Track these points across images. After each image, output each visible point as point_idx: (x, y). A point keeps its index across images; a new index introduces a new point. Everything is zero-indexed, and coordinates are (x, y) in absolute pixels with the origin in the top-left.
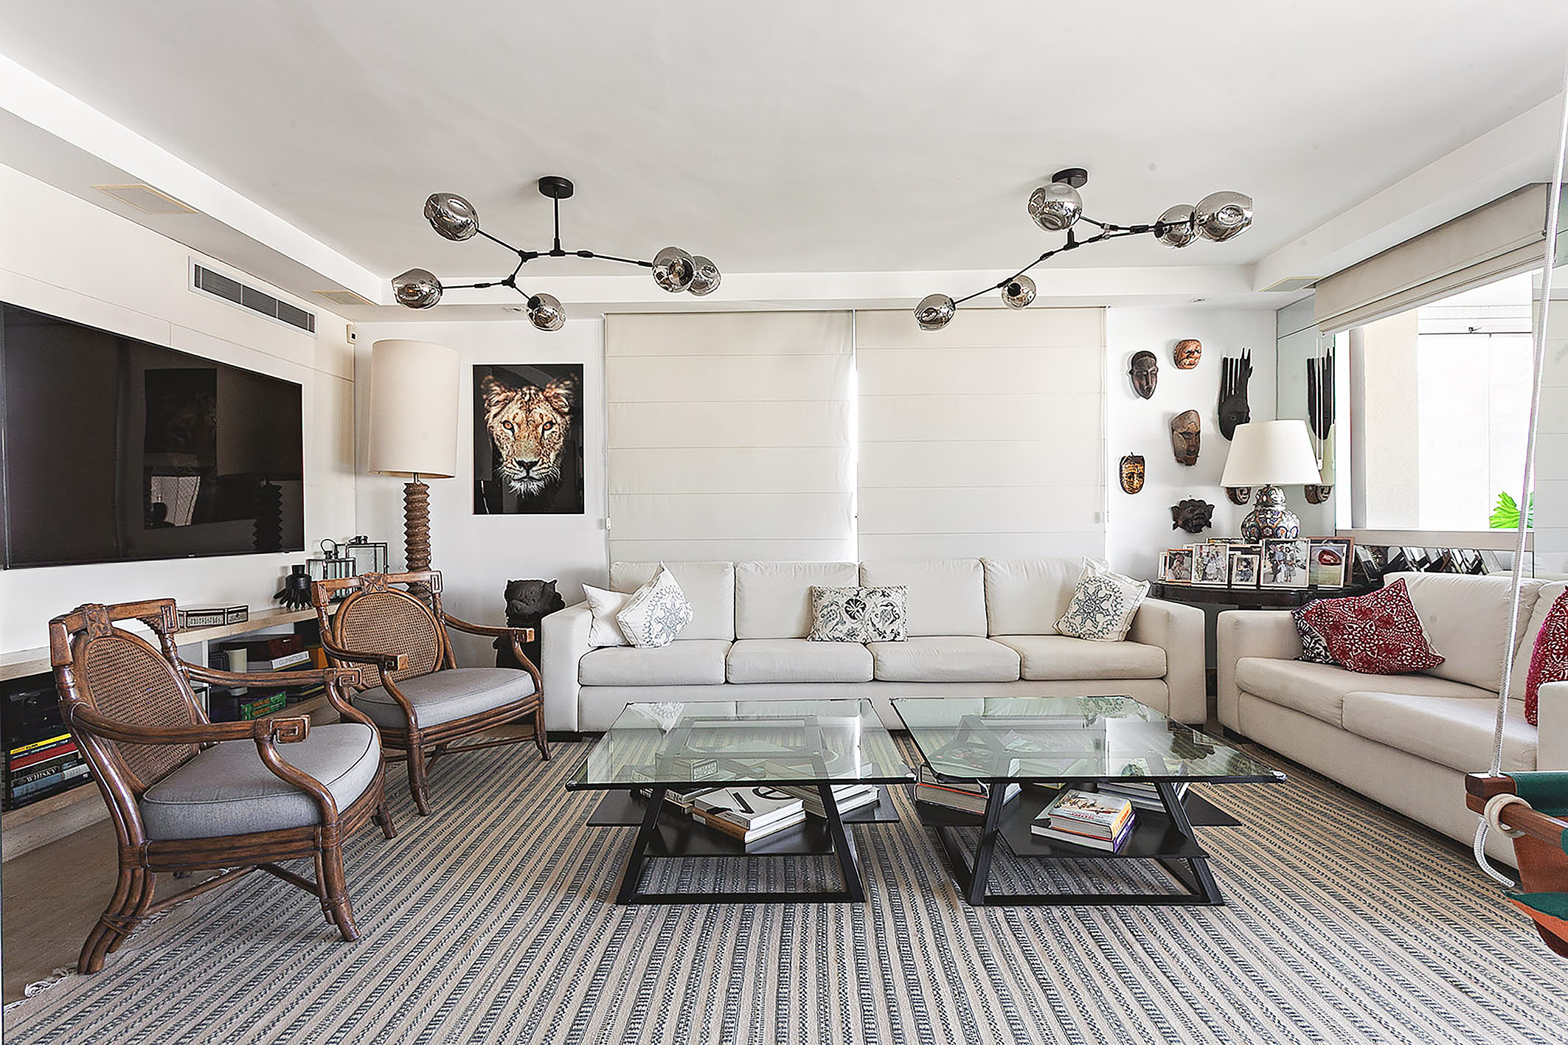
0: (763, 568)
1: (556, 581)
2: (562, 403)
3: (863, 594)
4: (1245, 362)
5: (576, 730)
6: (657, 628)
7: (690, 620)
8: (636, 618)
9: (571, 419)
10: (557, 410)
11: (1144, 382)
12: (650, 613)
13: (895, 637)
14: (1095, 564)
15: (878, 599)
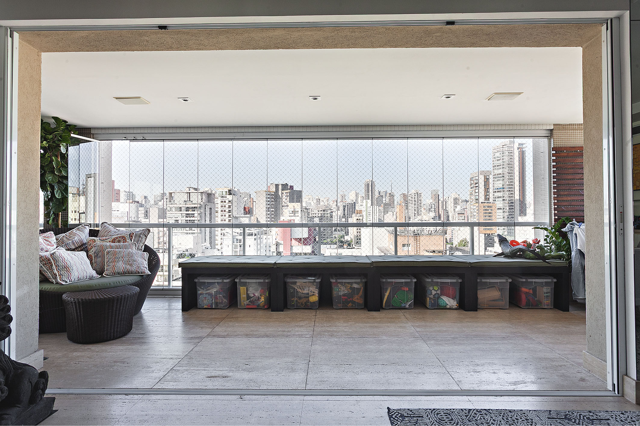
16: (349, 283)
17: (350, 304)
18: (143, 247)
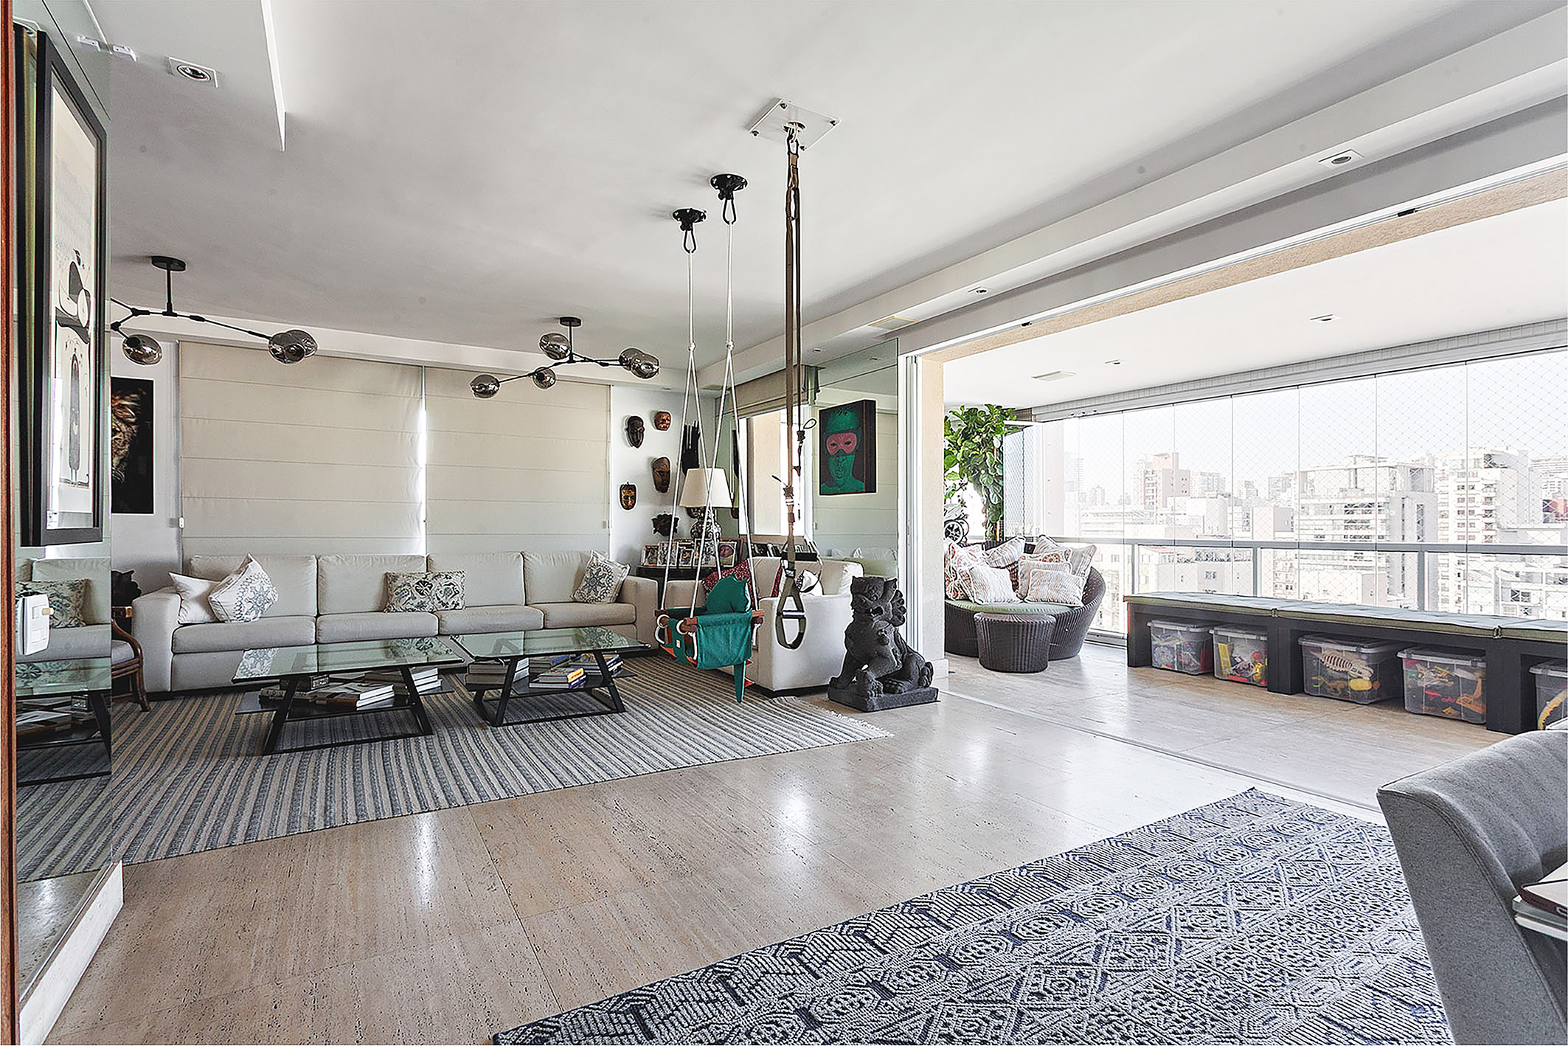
0: (343, 559)
1: (133, 572)
2: (127, 414)
3: (430, 577)
4: (695, 430)
5: (169, 690)
6: (247, 606)
7: (276, 600)
8: (227, 599)
9: (138, 429)
10: (122, 419)
11: (635, 437)
12: (241, 594)
13: (456, 606)
14: (599, 555)
15: (443, 580)
16: (1444, 665)
17: (1449, 710)
18: (1089, 570)
